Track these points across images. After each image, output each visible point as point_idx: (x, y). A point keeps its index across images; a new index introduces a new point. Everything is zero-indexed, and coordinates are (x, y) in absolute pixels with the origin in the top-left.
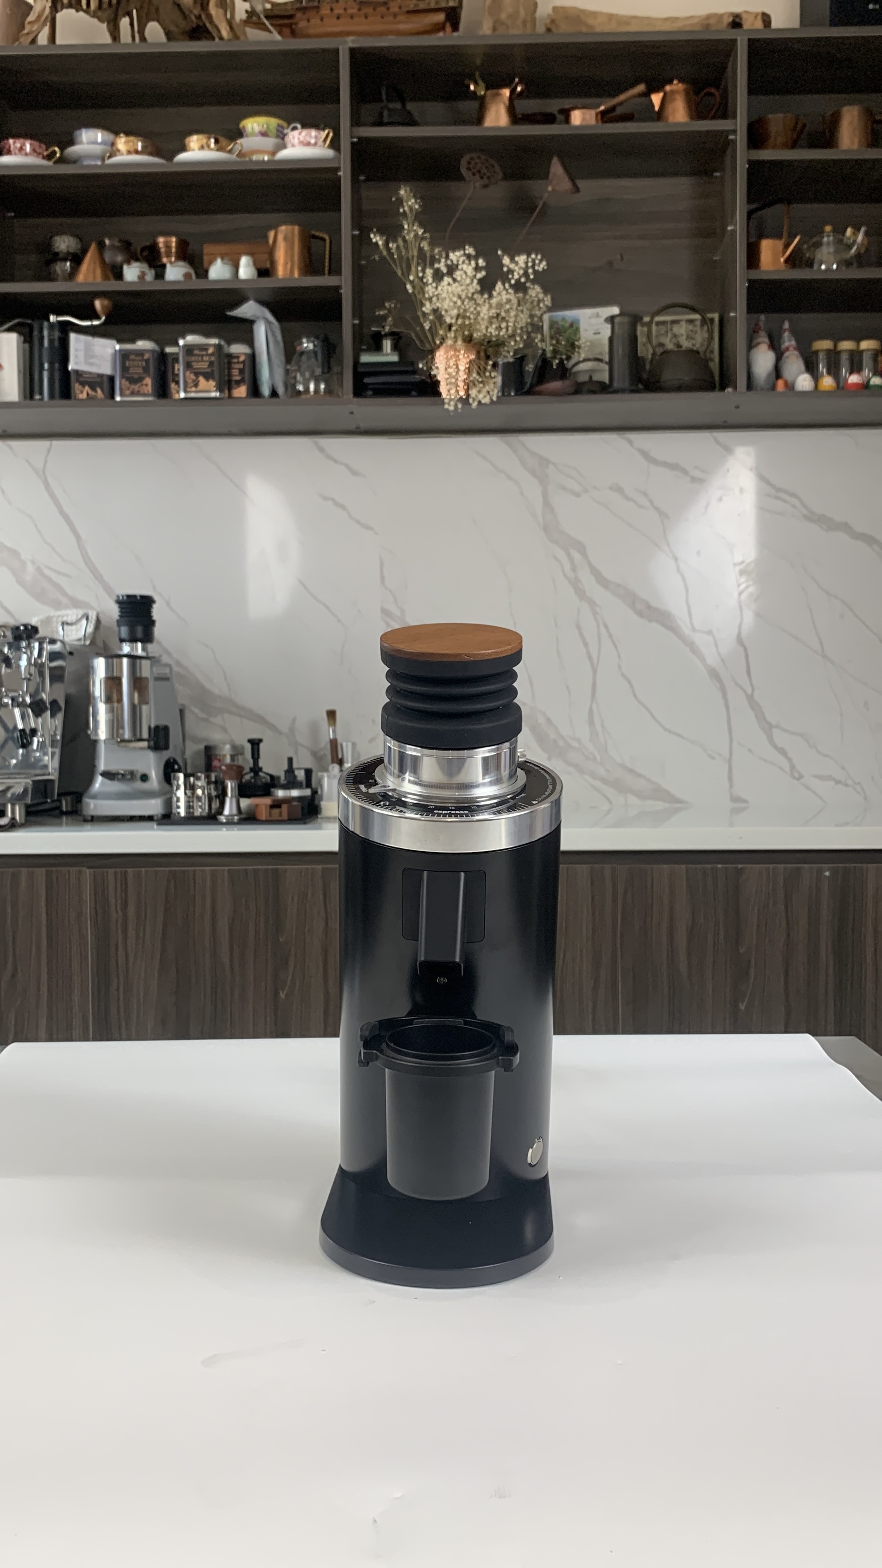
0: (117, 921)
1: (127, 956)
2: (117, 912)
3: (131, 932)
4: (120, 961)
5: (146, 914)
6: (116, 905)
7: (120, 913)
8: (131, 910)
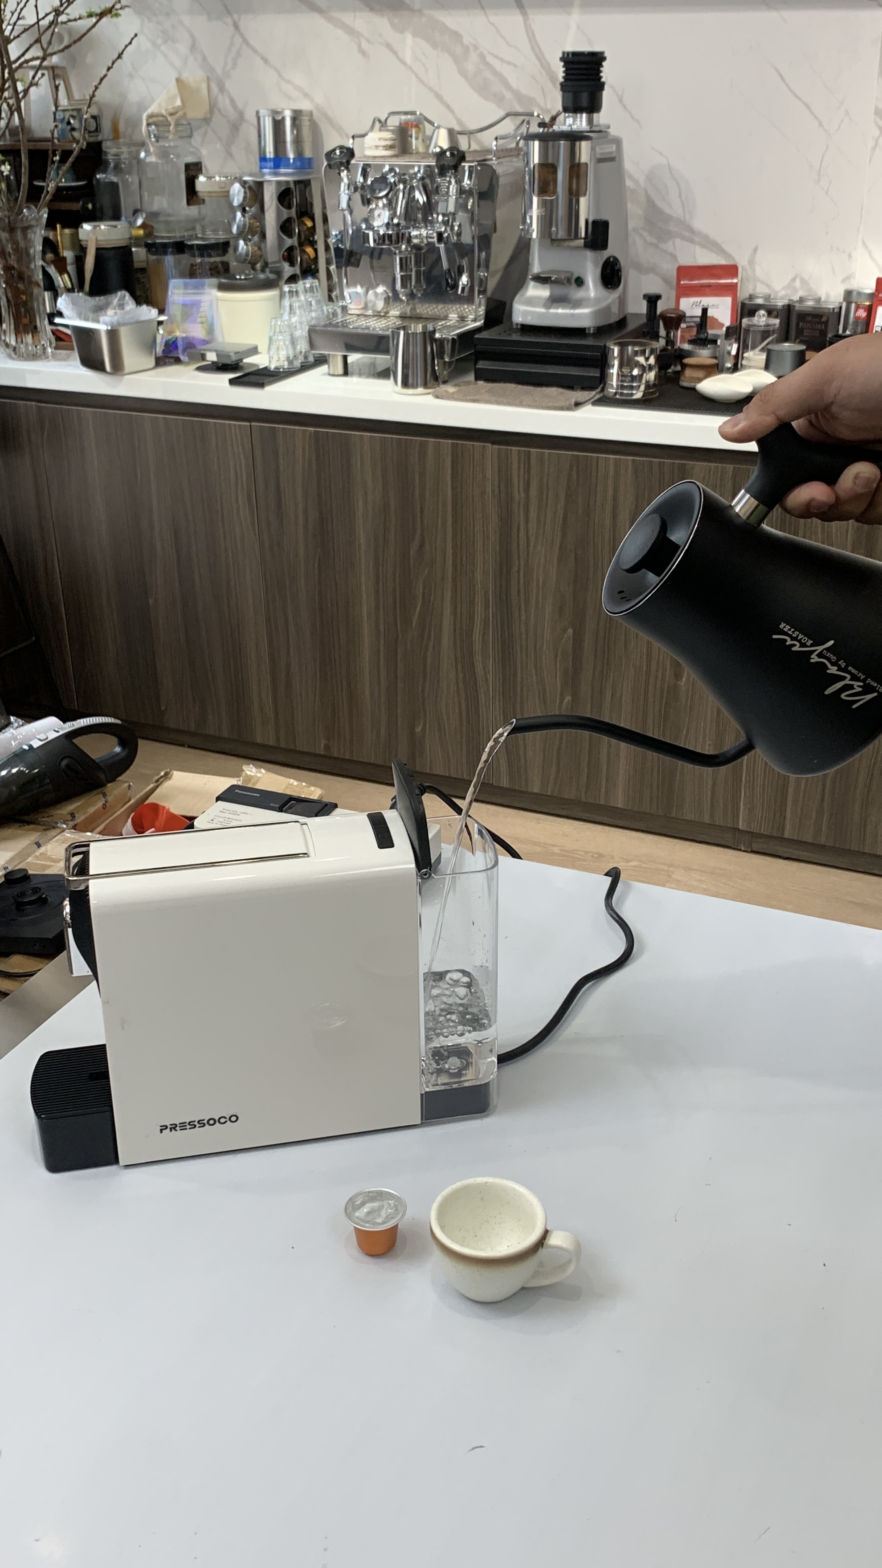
0: (519, 502)
1: (528, 538)
2: (519, 493)
3: (533, 515)
4: (521, 543)
5: (547, 499)
6: (519, 485)
7: (523, 495)
8: (533, 492)
